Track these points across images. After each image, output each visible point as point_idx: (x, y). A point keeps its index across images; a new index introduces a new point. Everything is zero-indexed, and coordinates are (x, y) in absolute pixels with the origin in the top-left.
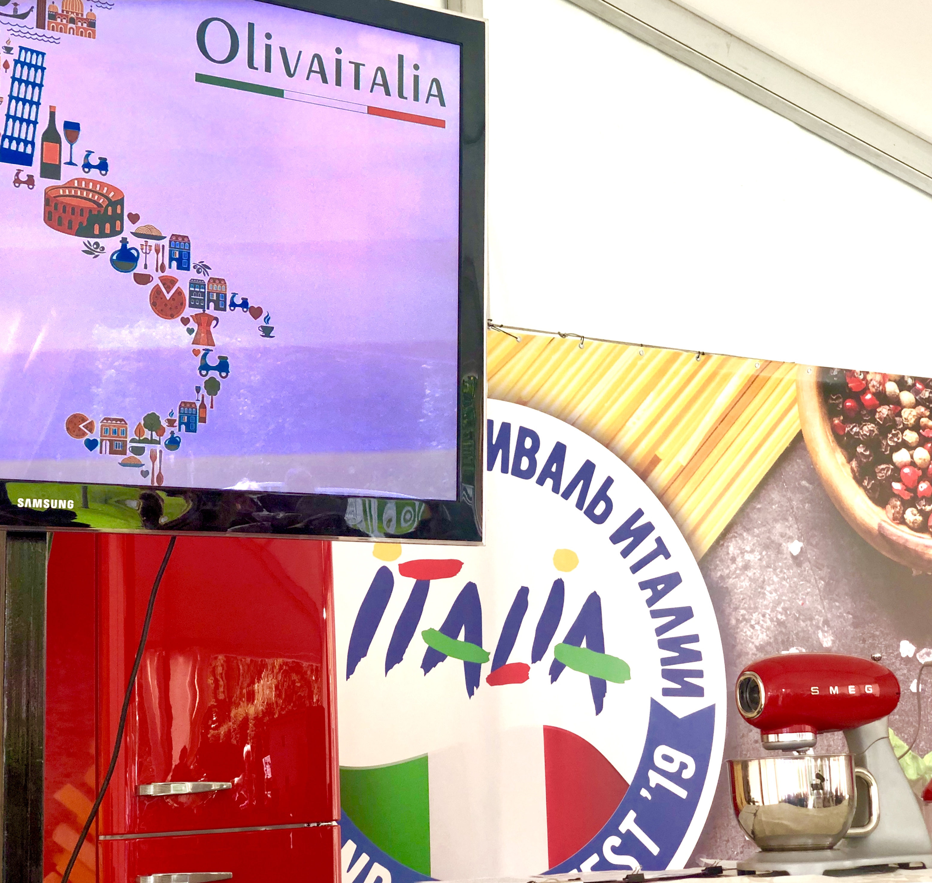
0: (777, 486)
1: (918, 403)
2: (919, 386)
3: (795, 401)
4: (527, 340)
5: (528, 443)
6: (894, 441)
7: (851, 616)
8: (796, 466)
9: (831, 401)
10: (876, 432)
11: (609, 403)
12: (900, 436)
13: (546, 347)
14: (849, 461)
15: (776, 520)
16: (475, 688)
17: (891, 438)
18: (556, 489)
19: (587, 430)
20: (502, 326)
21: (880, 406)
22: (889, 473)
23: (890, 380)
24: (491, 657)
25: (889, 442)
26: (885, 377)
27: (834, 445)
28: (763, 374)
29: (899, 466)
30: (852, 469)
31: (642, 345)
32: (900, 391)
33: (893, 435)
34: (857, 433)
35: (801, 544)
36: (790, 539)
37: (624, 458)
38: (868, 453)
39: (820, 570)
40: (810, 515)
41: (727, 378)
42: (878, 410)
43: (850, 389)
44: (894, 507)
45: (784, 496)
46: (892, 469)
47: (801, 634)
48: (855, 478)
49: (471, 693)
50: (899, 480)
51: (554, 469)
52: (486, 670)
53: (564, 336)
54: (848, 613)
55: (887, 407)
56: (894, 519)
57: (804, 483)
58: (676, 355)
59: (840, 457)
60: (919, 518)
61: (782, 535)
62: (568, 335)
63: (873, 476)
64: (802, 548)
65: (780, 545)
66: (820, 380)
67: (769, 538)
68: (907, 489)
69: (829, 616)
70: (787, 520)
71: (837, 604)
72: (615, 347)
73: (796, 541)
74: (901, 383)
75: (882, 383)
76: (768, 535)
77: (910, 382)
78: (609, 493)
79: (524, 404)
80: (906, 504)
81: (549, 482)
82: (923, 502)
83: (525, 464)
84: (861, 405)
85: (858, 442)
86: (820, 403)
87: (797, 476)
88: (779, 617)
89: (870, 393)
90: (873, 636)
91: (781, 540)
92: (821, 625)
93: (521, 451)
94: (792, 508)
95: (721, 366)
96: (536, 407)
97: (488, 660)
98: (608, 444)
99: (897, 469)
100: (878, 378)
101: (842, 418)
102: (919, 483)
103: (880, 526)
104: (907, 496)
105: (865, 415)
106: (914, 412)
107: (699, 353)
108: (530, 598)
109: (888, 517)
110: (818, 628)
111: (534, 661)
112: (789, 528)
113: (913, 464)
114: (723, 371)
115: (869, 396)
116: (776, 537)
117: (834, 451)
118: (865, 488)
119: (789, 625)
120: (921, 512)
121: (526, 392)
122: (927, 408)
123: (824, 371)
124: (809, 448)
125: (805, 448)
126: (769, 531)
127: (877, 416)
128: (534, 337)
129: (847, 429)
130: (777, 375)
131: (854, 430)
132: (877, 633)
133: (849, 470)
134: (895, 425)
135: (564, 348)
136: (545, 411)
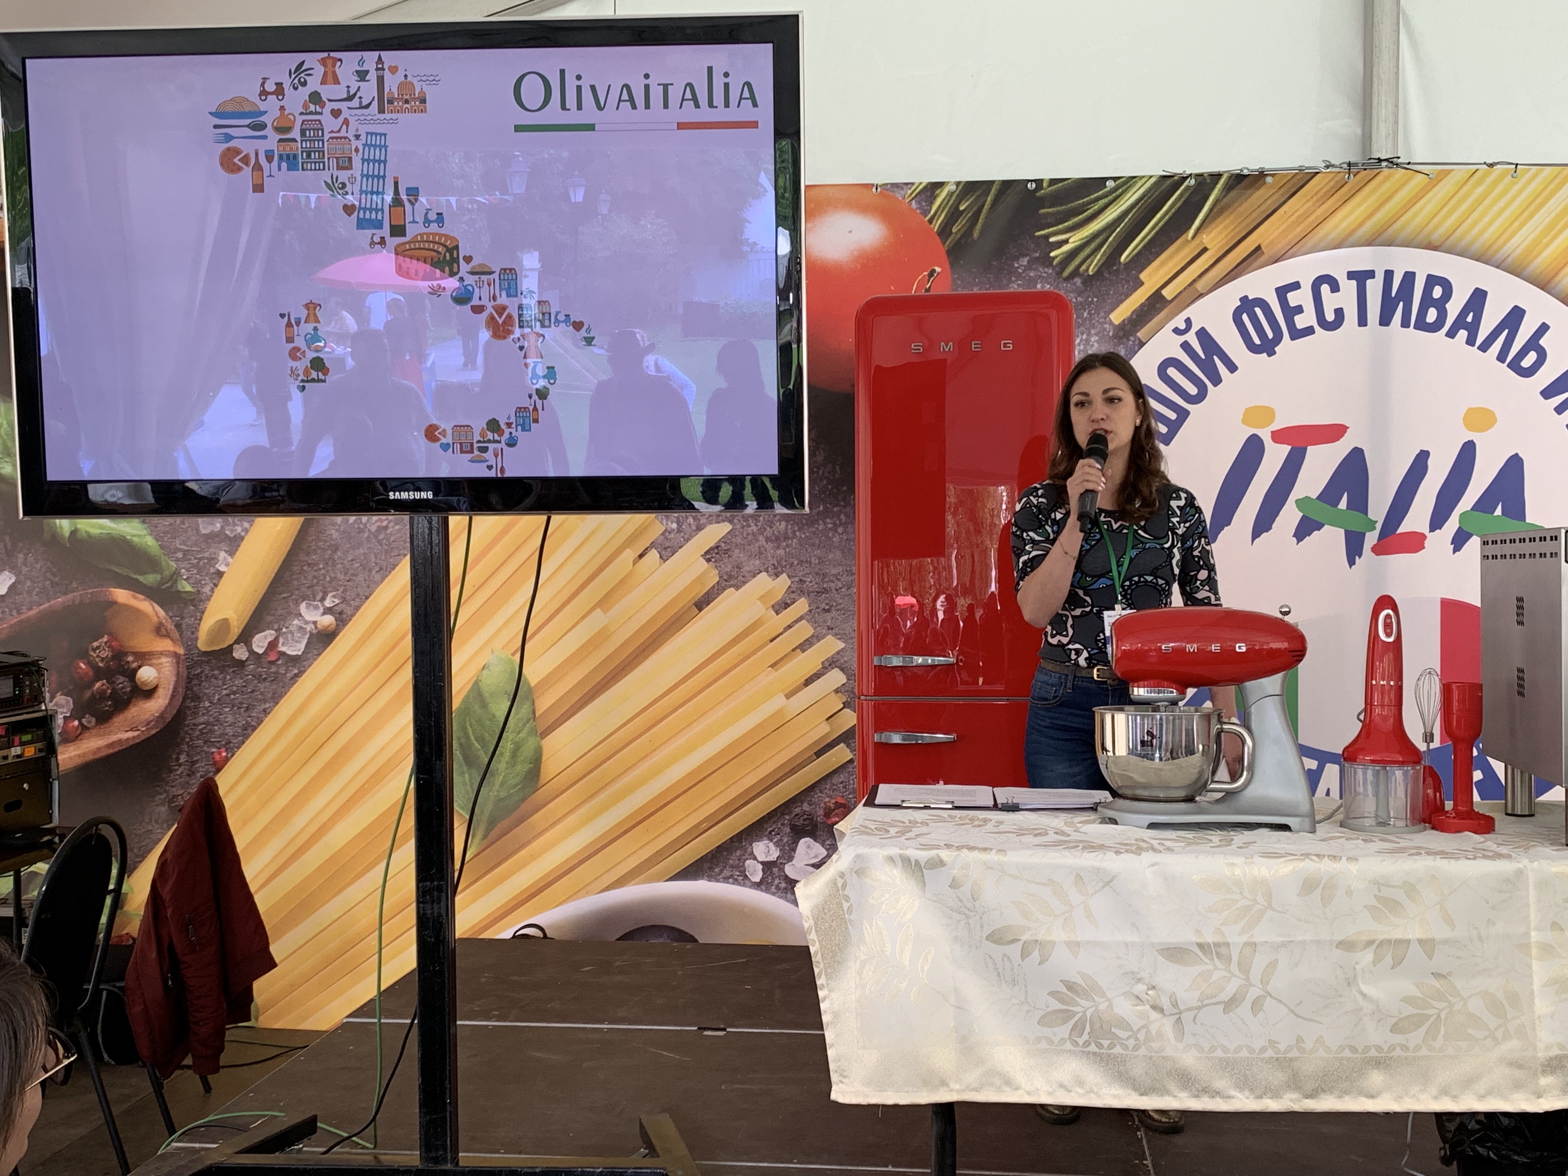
4: (1442, 175)
5: (1437, 292)
11: (1549, 238)
13: (1468, 180)
16: (1357, 557)
18: (1471, 341)
19: (1516, 271)
20: (1409, 163)
24: (1379, 526)
49: (1351, 563)
51: (1469, 319)
52: (1371, 539)
53: (1491, 165)
62: (1497, 163)
79: (1435, 248)
81: (1463, 334)
83: (1432, 315)
93: (1427, 301)
96: (1449, 251)
97: (1375, 528)
98: (1547, 283)
108: (1430, 462)
111: (1432, 529)
121: (1436, 237)
128: (1452, 170)
135: (1489, 180)
136: (1461, 254)
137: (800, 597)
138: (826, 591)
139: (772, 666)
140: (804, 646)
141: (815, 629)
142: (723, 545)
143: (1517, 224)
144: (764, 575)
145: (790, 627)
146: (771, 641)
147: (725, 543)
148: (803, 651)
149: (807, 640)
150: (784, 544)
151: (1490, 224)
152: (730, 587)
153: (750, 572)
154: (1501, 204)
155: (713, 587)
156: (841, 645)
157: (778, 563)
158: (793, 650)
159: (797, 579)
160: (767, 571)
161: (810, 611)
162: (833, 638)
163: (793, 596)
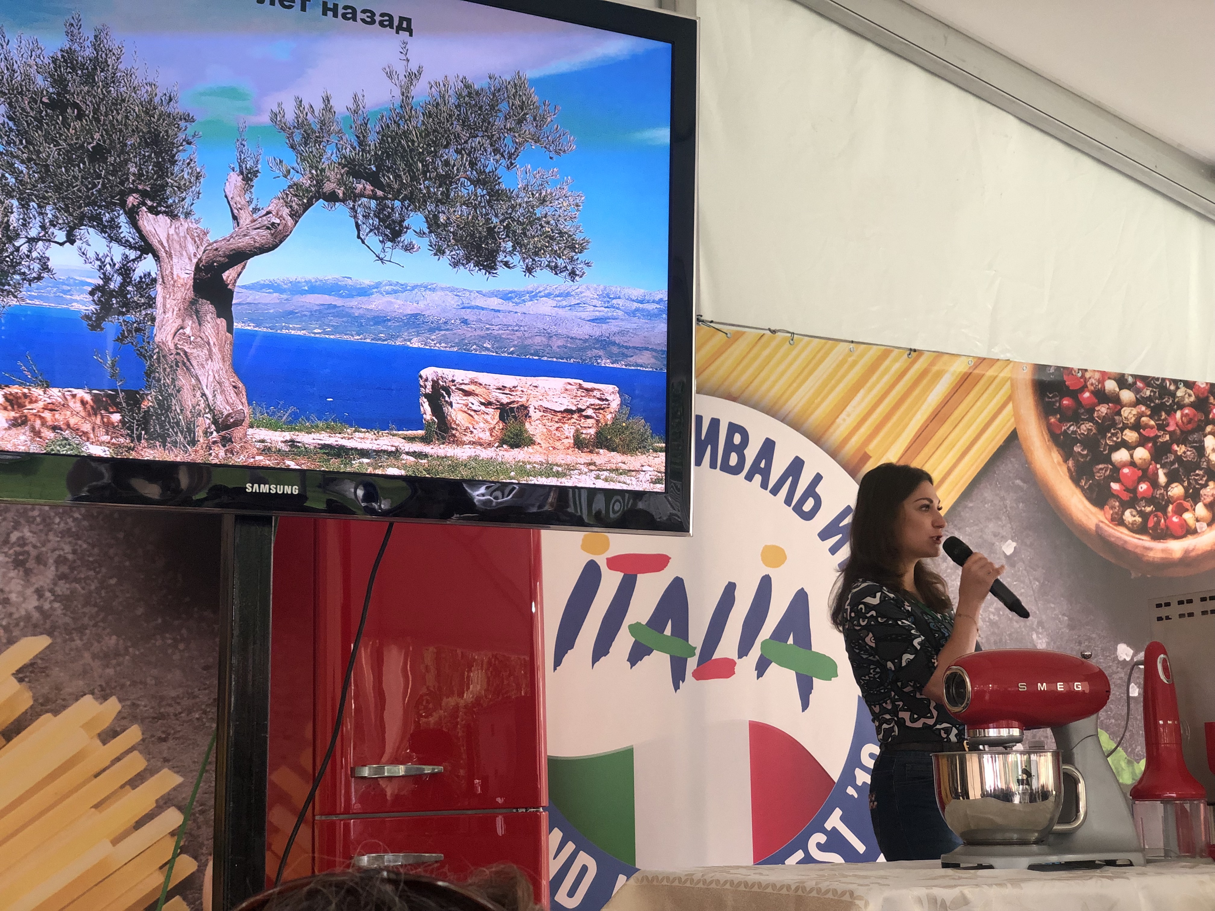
0: (991, 485)
1: (1138, 402)
2: (1140, 384)
3: (1010, 399)
4: (738, 336)
5: (737, 439)
6: (1113, 441)
7: (1066, 618)
8: (1010, 465)
9: (1047, 400)
10: (1094, 431)
11: (819, 399)
12: (1119, 435)
13: (756, 343)
14: (1066, 461)
15: (988, 519)
16: (681, 682)
17: (1110, 437)
18: (764, 485)
19: (796, 425)
20: (712, 322)
21: (1099, 404)
22: (1108, 472)
23: (1109, 378)
24: (698, 652)
25: (1108, 442)
26: (1105, 376)
27: (1050, 444)
28: (977, 371)
29: (1118, 466)
30: (1069, 469)
31: (852, 342)
32: (1120, 390)
33: (1113, 434)
34: (1074, 432)
35: (1014, 544)
36: (1004, 539)
37: (833, 454)
38: (1085, 452)
39: (1035, 570)
40: (1024, 515)
41: (939, 375)
42: (1097, 409)
43: (1068, 387)
44: (1112, 508)
45: (997, 495)
46: (1111, 469)
47: (1015, 635)
48: (1072, 478)
49: (677, 687)
50: (1117, 480)
51: (762, 465)
52: (692, 664)
53: (774, 332)
54: (1064, 615)
55: (1107, 406)
56: (1113, 520)
57: (1018, 482)
58: (887, 351)
59: (1056, 456)
60: (1138, 519)
61: (995, 535)
62: (779, 331)
63: (1091, 475)
64: (1015, 548)
65: (993, 544)
66: (1036, 377)
67: (981, 537)
68: (1127, 490)
69: (1044, 617)
70: (999, 519)
71: (1053, 606)
72: (825, 343)
73: (1010, 541)
74: (1121, 381)
75: (1101, 381)
76: (980, 534)
77: (1130, 380)
78: (818, 490)
79: (734, 400)
80: (1125, 505)
81: (758, 478)
82: (1143, 503)
83: (734, 459)
84: (1079, 403)
85: (1076, 441)
86: (1036, 401)
87: (1011, 475)
88: (992, 617)
89: (1088, 391)
90: (1089, 639)
91: (994, 540)
92: (1035, 626)
93: (730, 447)
94: (1006, 507)
95: (932, 364)
96: (745, 403)
97: (695, 655)
98: (817, 439)
99: (1116, 469)
100: (1097, 376)
101: (1058, 416)
102: (1138, 483)
103: (1097, 526)
104: (1126, 496)
105: (1082, 414)
106: (1135, 411)
107: (911, 350)
108: (737, 593)
109: (1106, 518)
110: (1033, 629)
111: (740, 657)
112: (1002, 527)
113: (1132, 464)
114: (935, 368)
115: (1087, 395)
116: (989, 537)
117: (1049, 450)
118: (1082, 489)
119: (1001, 626)
120: (1141, 513)
121: (735, 389)
122: (1148, 406)
123: (1040, 368)
124: (1024, 446)
125: (1020, 447)
126: (982, 530)
127: (1095, 415)
128: (744, 333)
129: (1063, 428)
130: (990, 373)
131: (1071, 428)
132: (1094, 636)
133: (1065, 470)
134: (1114, 424)
135: (774, 344)
136: (755, 406)
137: (132, 722)
138: (162, 716)
139: (96, 806)
140: (135, 782)
141: (148, 761)
142: (39, 661)
143: (795, 385)
144: (88, 698)
145: (118, 759)
146: (96, 776)
147: (42, 659)
148: (134, 787)
149: (139, 774)
150: (114, 662)
151: (776, 381)
152: (47, 712)
153: (70, 694)
154: (782, 367)
155: (26, 712)
156: (178, 779)
157: (107, 683)
158: (122, 787)
159: (128, 703)
160: (92, 693)
161: (143, 740)
162: (169, 771)
163: (124, 722)
